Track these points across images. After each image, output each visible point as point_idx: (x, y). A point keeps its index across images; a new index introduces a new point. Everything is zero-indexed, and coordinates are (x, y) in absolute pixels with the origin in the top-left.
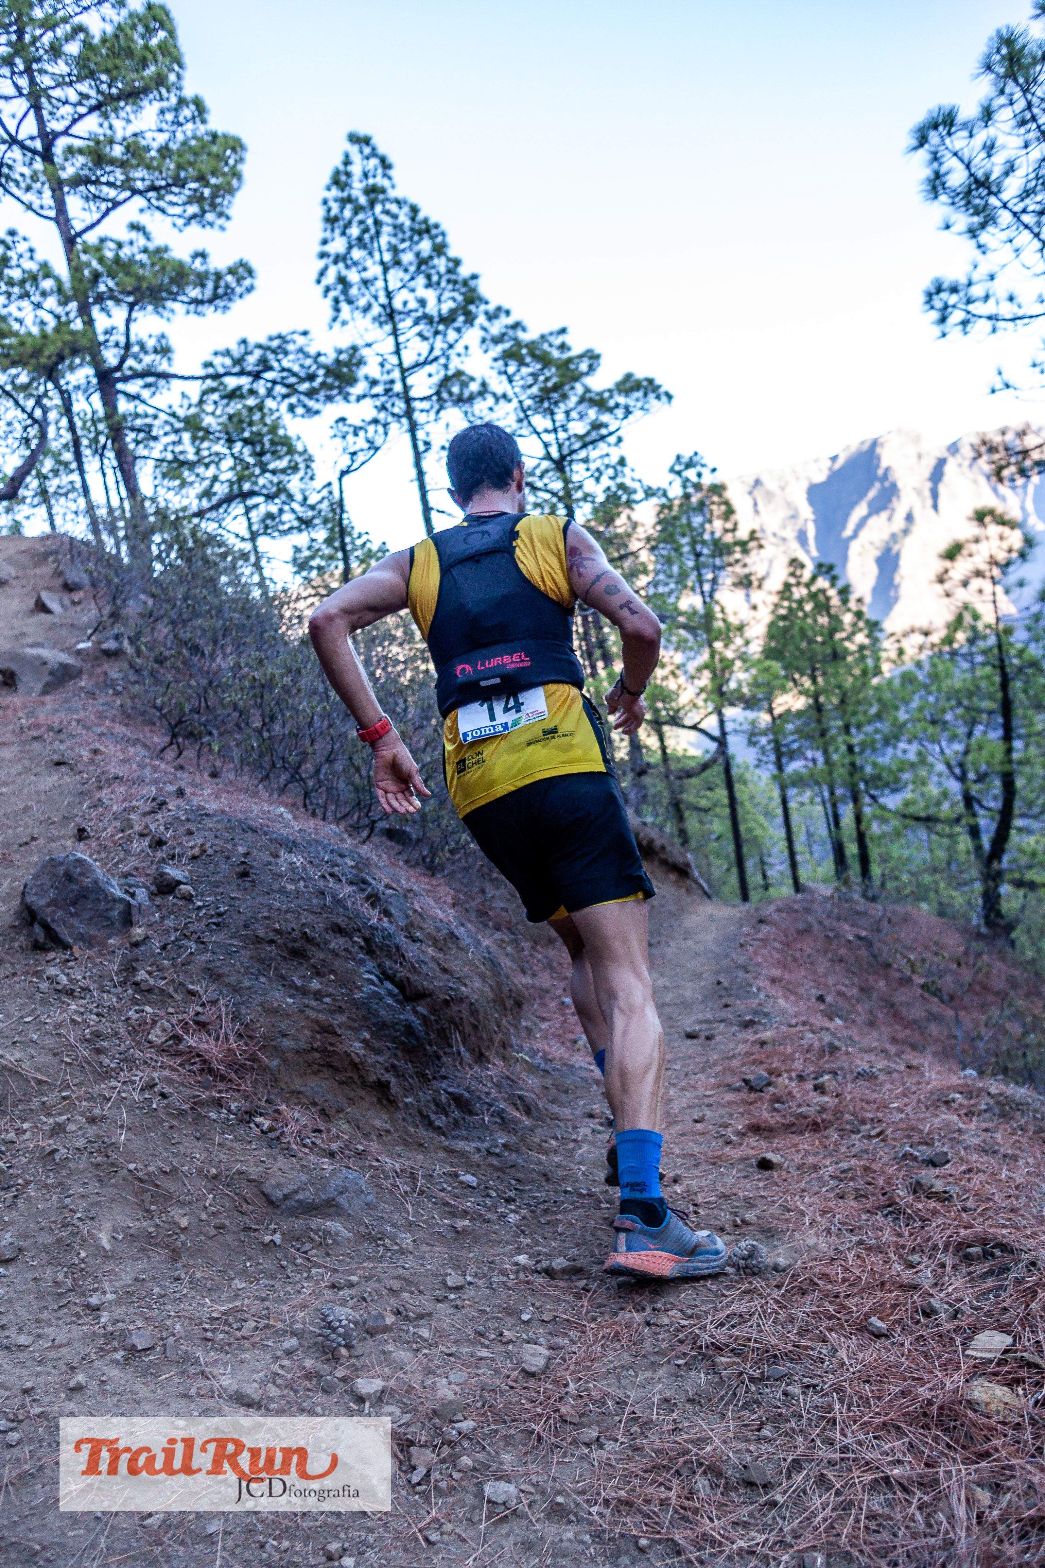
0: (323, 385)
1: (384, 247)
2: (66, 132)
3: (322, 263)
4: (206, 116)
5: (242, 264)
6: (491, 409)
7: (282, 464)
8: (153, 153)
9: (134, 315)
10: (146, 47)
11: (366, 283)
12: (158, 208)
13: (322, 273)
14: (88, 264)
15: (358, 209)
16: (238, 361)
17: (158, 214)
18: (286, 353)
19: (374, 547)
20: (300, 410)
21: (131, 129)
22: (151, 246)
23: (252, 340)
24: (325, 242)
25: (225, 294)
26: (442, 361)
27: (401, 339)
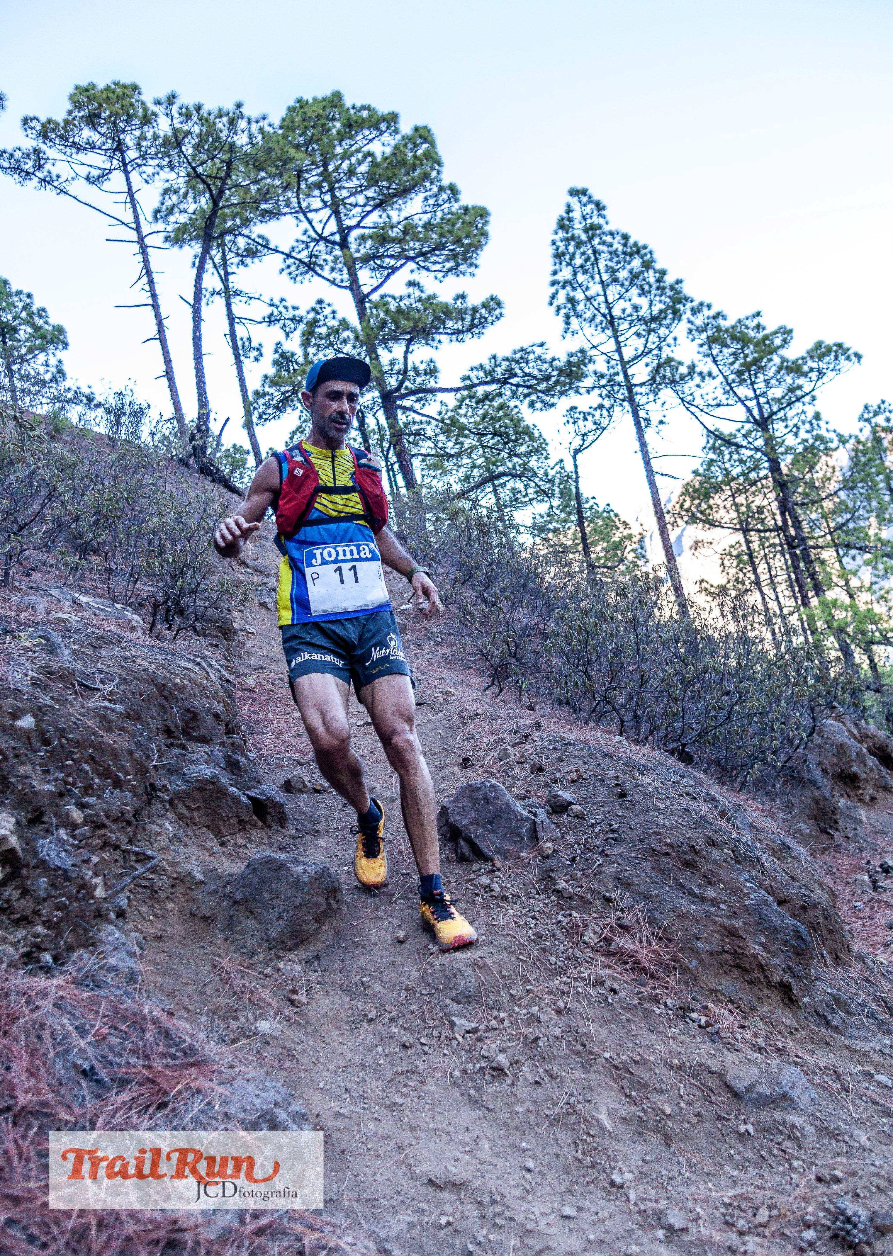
0: (557, 382)
1: (602, 270)
2: (358, 225)
3: (553, 290)
4: (459, 196)
5: (492, 298)
6: (698, 386)
7: (523, 449)
8: (420, 229)
9: (411, 348)
10: (415, 157)
11: (588, 299)
12: (424, 267)
13: (553, 297)
14: (378, 316)
15: (579, 245)
16: (488, 373)
17: (424, 272)
18: (527, 362)
19: (600, 509)
20: (538, 405)
21: (404, 214)
22: (424, 296)
23: (500, 356)
24: (555, 273)
25: (481, 323)
26: (655, 352)
27: (621, 339)
